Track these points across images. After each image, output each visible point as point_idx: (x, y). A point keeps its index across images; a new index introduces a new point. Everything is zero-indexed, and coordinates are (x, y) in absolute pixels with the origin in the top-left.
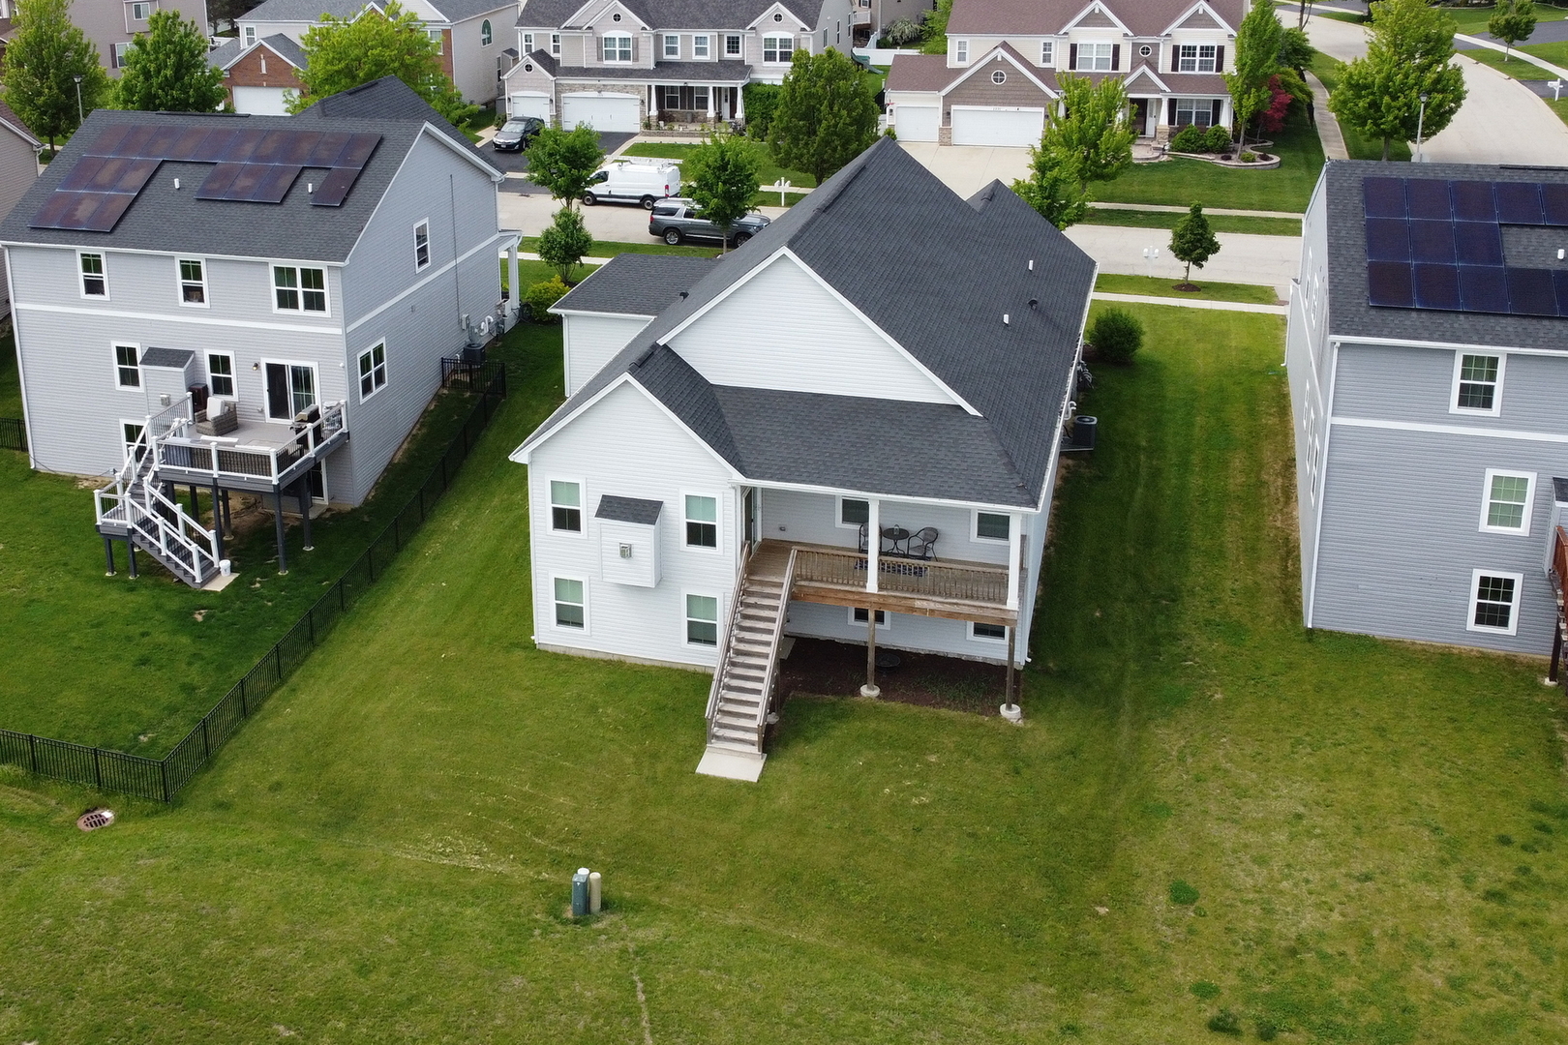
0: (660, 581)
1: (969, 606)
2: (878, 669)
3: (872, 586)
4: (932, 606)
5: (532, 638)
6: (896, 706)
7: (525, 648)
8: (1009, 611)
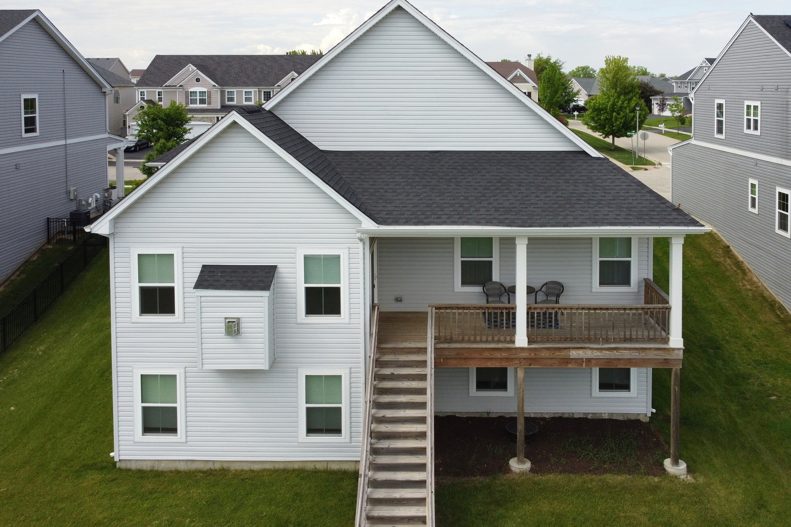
0: (274, 361)
1: (630, 349)
2: (528, 439)
3: (521, 339)
4: (589, 354)
5: (112, 454)
6: (552, 478)
7: (102, 468)
8: (674, 349)
